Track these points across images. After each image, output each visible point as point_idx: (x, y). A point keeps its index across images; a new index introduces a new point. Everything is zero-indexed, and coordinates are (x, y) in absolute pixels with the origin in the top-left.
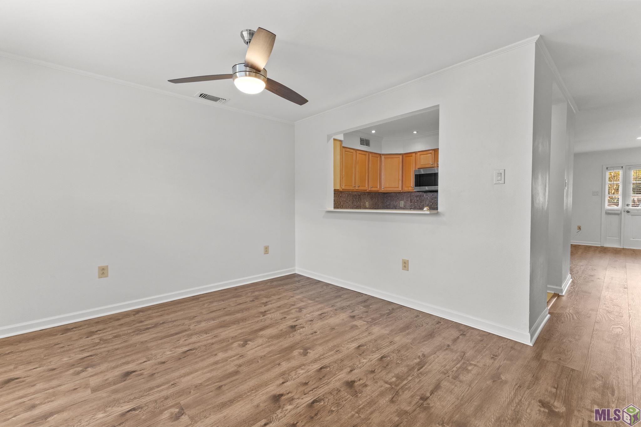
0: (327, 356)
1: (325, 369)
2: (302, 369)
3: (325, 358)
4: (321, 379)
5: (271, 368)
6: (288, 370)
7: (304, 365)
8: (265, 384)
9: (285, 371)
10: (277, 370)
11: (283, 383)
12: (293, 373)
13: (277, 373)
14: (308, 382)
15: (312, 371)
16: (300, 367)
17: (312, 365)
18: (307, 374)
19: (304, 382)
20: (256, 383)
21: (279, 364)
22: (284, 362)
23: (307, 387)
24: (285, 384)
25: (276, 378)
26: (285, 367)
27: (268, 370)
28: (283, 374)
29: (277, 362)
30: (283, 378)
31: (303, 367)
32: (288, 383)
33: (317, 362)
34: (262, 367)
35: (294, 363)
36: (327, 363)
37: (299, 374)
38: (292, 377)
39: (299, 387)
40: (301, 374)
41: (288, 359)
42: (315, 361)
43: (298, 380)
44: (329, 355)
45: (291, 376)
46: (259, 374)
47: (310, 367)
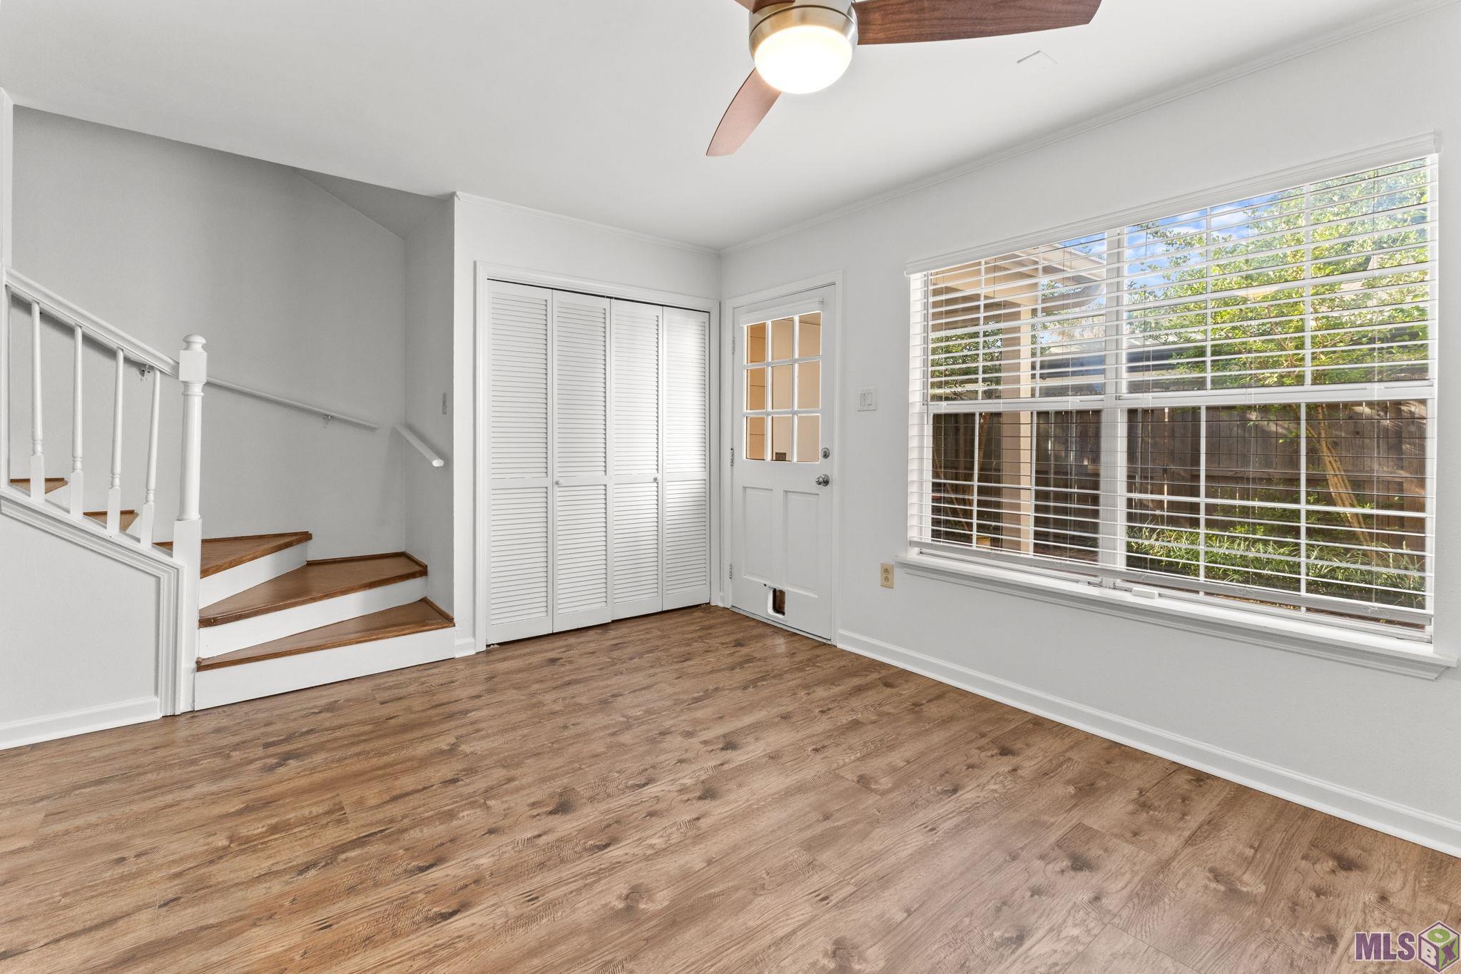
0: (575, 881)
1: (598, 843)
2: (652, 846)
3: (582, 878)
4: (616, 822)
5: (728, 854)
6: (686, 846)
7: (647, 858)
8: (734, 819)
9: (694, 844)
10: (714, 846)
11: (698, 819)
12: (675, 838)
13: (714, 841)
14: (646, 817)
15: (631, 840)
16: (658, 853)
17: (627, 857)
18: (644, 835)
19: (654, 818)
20: (754, 821)
21: (710, 862)
22: (697, 868)
23: (651, 809)
24: (694, 816)
25: (715, 829)
26: (695, 855)
27: (735, 848)
28: (700, 838)
29: (714, 870)
30: (698, 829)
31: (650, 852)
32: (687, 817)
33: (608, 864)
34: (753, 856)
35: (671, 865)
36: (586, 859)
37: (662, 836)
38: (678, 829)
39: (666, 810)
40: (657, 836)
41: (685, 875)
42: (614, 867)
43: (666, 822)
44: (566, 884)
45: (681, 833)
46: (756, 840)
47: (631, 851)
